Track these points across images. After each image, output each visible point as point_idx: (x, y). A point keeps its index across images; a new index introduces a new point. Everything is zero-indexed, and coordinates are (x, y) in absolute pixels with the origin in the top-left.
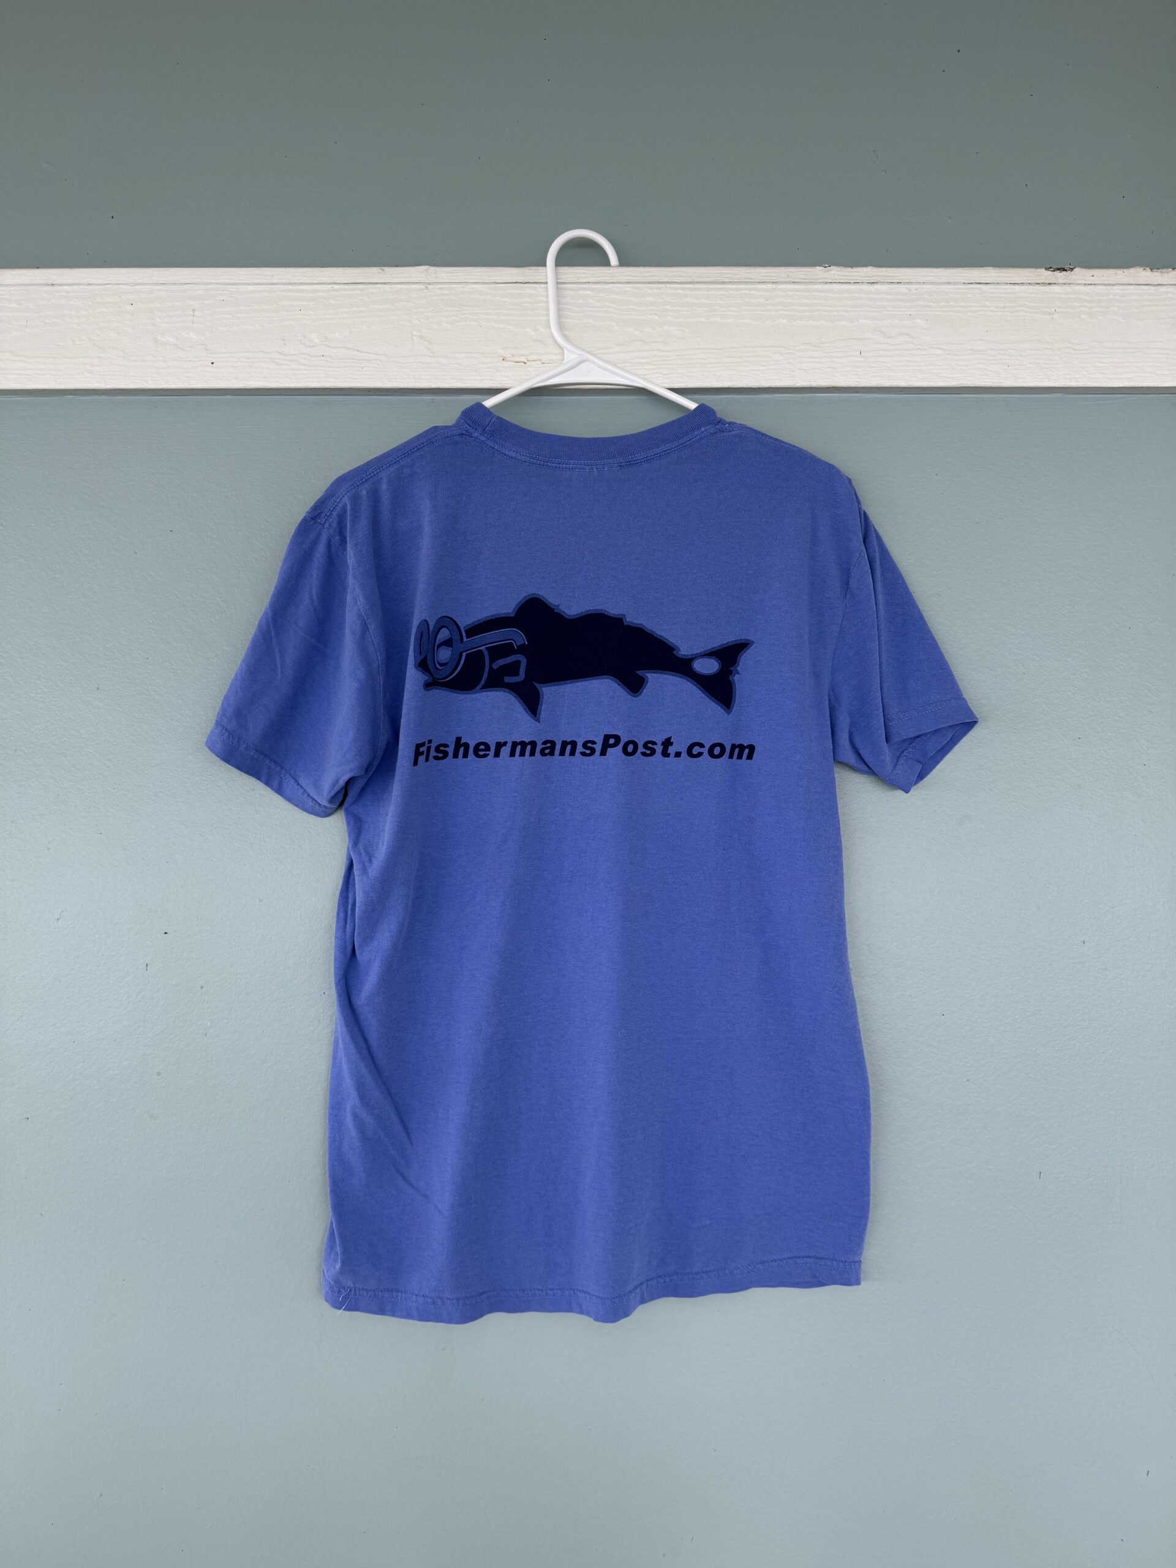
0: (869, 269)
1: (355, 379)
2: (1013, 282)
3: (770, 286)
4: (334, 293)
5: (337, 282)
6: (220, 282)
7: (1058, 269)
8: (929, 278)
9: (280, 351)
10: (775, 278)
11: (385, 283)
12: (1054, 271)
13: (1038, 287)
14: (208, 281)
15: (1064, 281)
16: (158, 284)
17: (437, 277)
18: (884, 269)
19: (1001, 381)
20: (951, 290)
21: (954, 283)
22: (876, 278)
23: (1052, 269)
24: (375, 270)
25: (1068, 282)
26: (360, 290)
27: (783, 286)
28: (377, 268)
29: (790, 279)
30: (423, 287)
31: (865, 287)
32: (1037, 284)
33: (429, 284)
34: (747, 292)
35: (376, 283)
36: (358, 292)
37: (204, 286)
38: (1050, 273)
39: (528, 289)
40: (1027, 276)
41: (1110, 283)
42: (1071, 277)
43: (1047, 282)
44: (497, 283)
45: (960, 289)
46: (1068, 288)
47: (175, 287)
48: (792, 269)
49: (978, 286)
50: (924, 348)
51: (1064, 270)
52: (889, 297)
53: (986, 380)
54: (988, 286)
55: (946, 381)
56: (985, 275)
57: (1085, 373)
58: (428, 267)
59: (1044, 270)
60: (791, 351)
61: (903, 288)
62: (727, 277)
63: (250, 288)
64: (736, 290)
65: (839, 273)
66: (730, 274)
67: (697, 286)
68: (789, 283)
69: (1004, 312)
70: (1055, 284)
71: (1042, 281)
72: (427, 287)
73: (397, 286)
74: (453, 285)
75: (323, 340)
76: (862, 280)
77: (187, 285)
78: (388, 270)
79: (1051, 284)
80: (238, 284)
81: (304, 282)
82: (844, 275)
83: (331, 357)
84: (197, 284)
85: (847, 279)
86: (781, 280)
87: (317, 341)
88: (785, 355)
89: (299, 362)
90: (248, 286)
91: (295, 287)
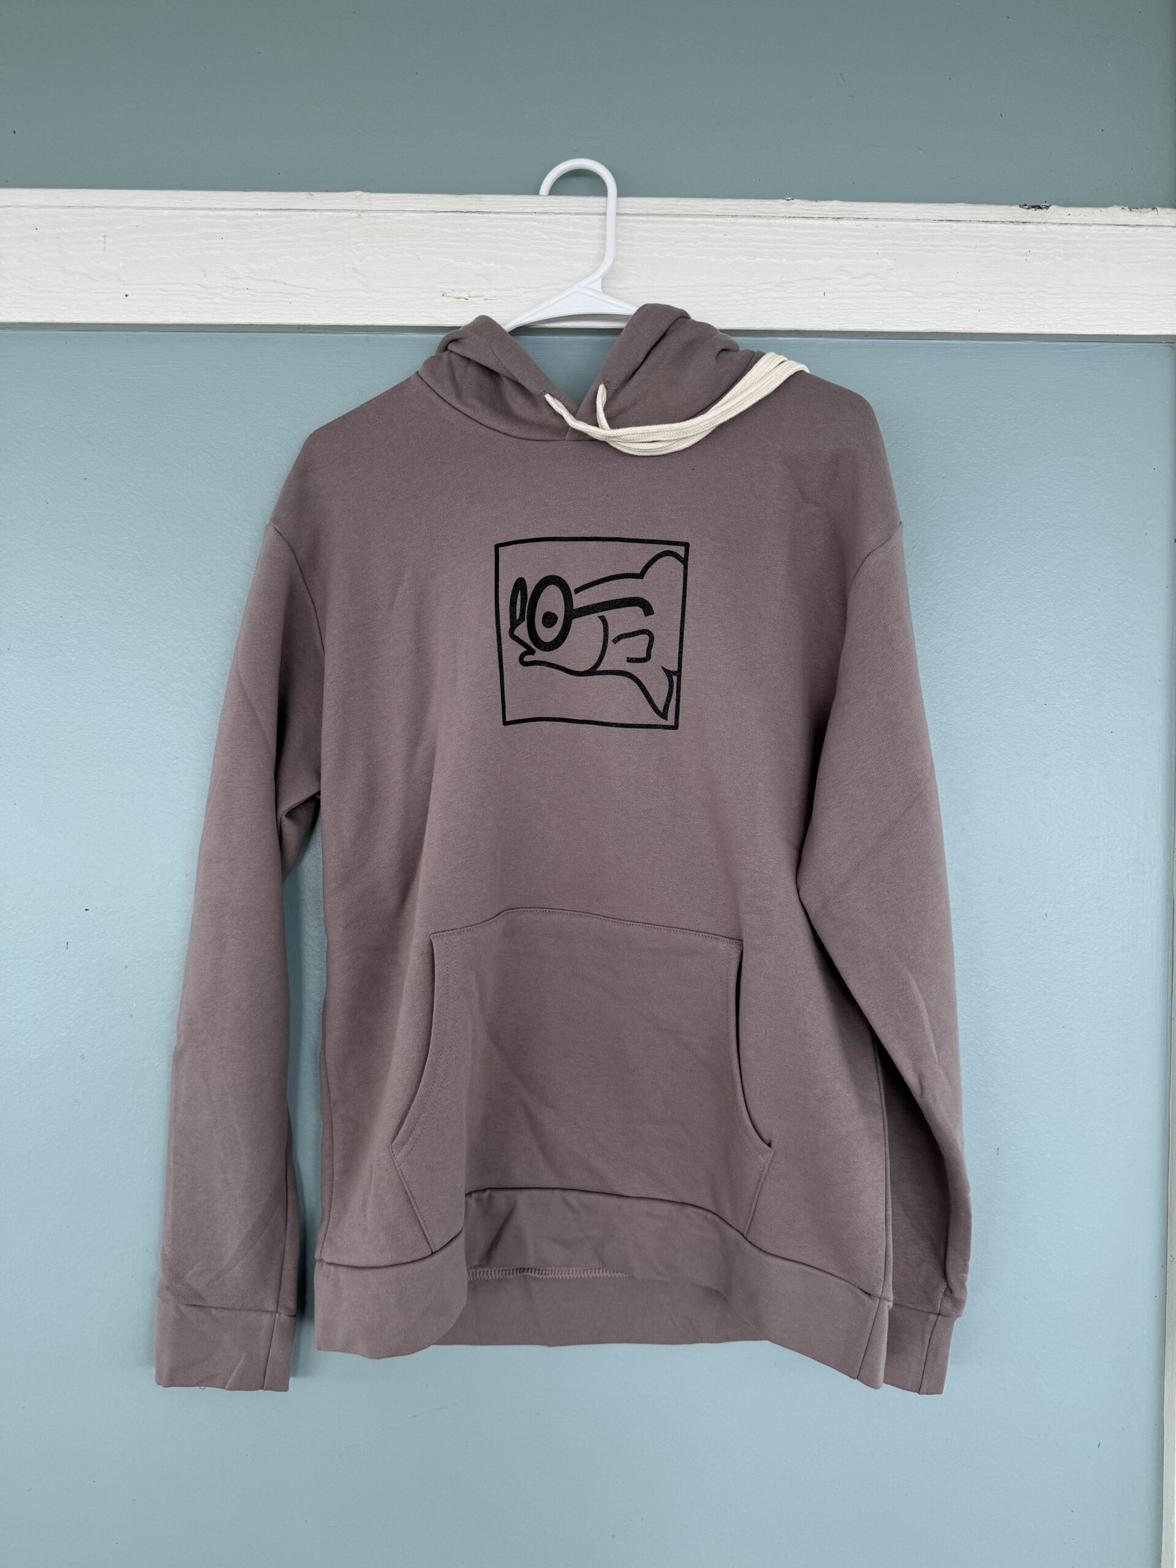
0: (835, 202)
1: (281, 315)
2: (986, 220)
3: (729, 219)
4: (258, 219)
5: (261, 207)
6: (133, 205)
7: (1034, 207)
8: (897, 214)
9: (200, 283)
10: (736, 212)
11: (314, 210)
12: (1029, 209)
13: (1012, 226)
14: (121, 204)
15: (1039, 221)
16: (64, 206)
17: (372, 204)
18: (850, 204)
19: (971, 326)
21: (924, 220)
22: (840, 213)
23: (1027, 207)
24: (302, 195)
25: (1043, 221)
26: (287, 217)
27: (743, 220)
28: (305, 193)
29: (751, 213)
30: (355, 214)
31: (831, 223)
32: (1011, 222)
33: (363, 211)
34: (703, 225)
35: (305, 210)
36: (285, 219)
37: (116, 210)
38: (1024, 210)
39: (469, 219)
40: (1001, 214)
41: (1087, 223)
42: (1046, 215)
43: (1022, 220)
44: (436, 212)
45: (931, 226)
46: (1043, 228)
47: (83, 210)
48: (753, 202)
49: (949, 223)
50: (892, 289)
51: (1040, 208)
52: (856, 234)
53: (954, 325)
54: (959, 224)
55: (915, 326)
56: (956, 212)
57: (1060, 320)
58: (361, 192)
59: (1018, 207)
60: (751, 291)
61: (869, 225)
62: (684, 210)
63: (166, 213)
64: (694, 223)
65: (802, 206)
66: (686, 205)
67: (651, 218)
68: (749, 216)
69: (975, 252)
70: (1030, 222)
71: (1016, 220)
72: (360, 215)
73: (327, 213)
74: (390, 214)
75: (247, 271)
76: (826, 215)
77: (97, 209)
78: (317, 195)
79: (1026, 222)
80: (154, 208)
81: (225, 207)
82: (808, 210)
83: (256, 290)
84: (108, 207)
85: (811, 214)
86: (740, 213)
87: (241, 273)
88: (744, 295)
89: (222, 296)
90: (164, 211)
91: (216, 213)
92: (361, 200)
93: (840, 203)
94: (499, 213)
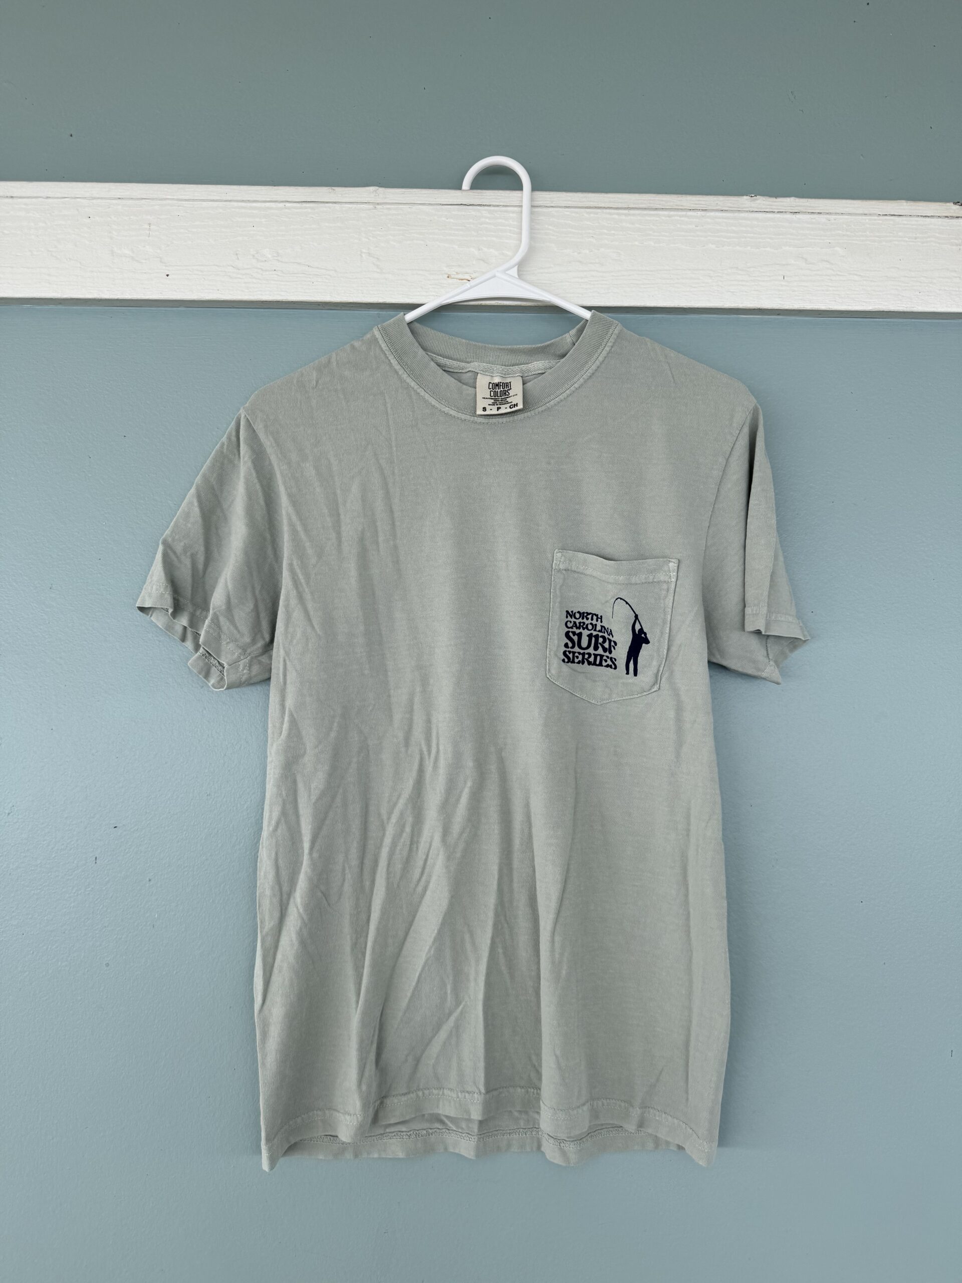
0: (792, 199)
1: (305, 293)
2: (924, 215)
3: (699, 213)
4: (287, 210)
5: (290, 200)
6: (175, 197)
8: (847, 209)
9: (233, 265)
10: (705, 206)
11: (335, 203)
13: (947, 220)
14: (165, 197)
16: (115, 199)
17: (385, 198)
18: (806, 200)
19: (912, 306)
21: (870, 215)
22: (796, 208)
23: (960, 204)
24: (325, 190)
26: (311, 208)
27: (712, 214)
29: (719, 207)
30: (371, 206)
31: (788, 216)
32: (946, 217)
33: (378, 204)
34: (678, 218)
35: (327, 202)
36: (309, 210)
37: (161, 201)
38: (957, 207)
39: (472, 211)
40: (936, 210)
43: (955, 215)
45: (875, 220)
47: (131, 201)
48: (721, 198)
49: (892, 218)
50: (841, 274)
52: (810, 226)
53: (899, 305)
54: (901, 218)
55: (863, 306)
56: (899, 207)
58: (377, 188)
59: (952, 204)
60: (719, 274)
61: (822, 219)
62: (659, 204)
63: (205, 203)
64: (669, 216)
65: (764, 202)
66: (662, 201)
67: (632, 212)
68: (717, 210)
69: (915, 242)
71: (951, 215)
72: (375, 207)
73: (347, 205)
74: (401, 206)
75: (275, 255)
76: (785, 209)
77: (144, 201)
78: (339, 190)
79: (959, 217)
80: (194, 200)
81: (258, 199)
82: (768, 205)
83: (282, 271)
84: (153, 199)
85: (772, 208)
86: (710, 208)
87: (270, 256)
88: (713, 278)
89: (252, 276)
90: (203, 203)
91: (249, 204)
92: (376, 195)
93: (797, 200)
94: (498, 206)
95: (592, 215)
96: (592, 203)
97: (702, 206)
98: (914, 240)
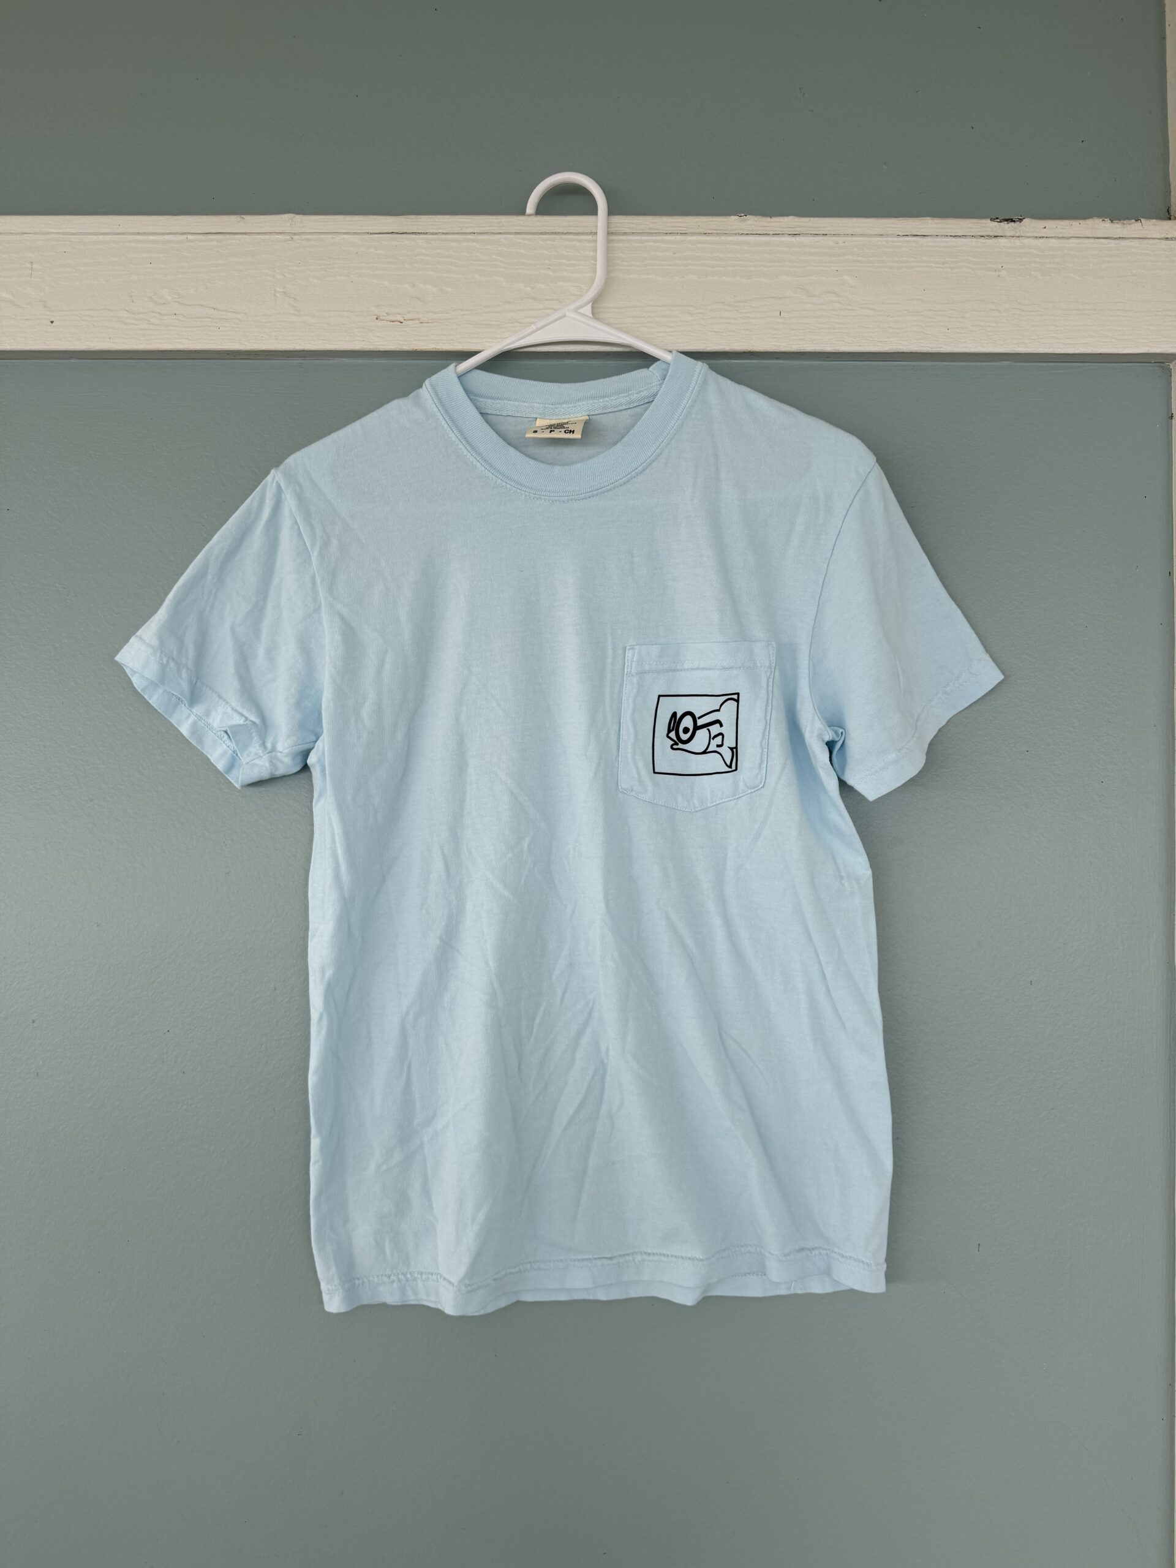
0: (791, 218)
1: (209, 340)
2: (954, 234)
3: (678, 237)
4: (189, 244)
5: (191, 231)
6: (60, 231)
7: (1006, 220)
8: (859, 229)
9: (128, 309)
10: (684, 229)
11: (245, 234)
12: (1000, 222)
13: (982, 240)
14: (48, 230)
15: (1012, 234)
17: (303, 227)
18: (806, 219)
19: (939, 346)
20: (884, 243)
21: (887, 235)
22: (796, 229)
23: (998, 220)
24: (233, 219)
25: (1017, 235)
26: (218, 241)
27: (694, 238)
28: (236, 216)
29: (703, 230)
30: (288, 237)
31: (787, 239)
32: (981, 236)
33: (295, 234)
34: (652, 244)
35: (236, 234)
36: (215, 243)
37: (43, 236)
38: (996, 224)
39: (406, 240)
40: (970, 228)
41: (1065, 235)
42: (1020, 229)
43: (992, 234)
44: (371, 234)
45: (893, 242)
46: (1017, 242)
47: (11, 236)
48: (703, 219)
49: (915, 238)
50: (851, 308)
51: (1012, 221)
52: (813, 250)
53: (922, 345)
54: (926, 239)
55: (877, 346)
56: (922, 226)
57: (1036, 338)
58: (293, 215)
59: (989, 221)
60: (702, 311)
61: (829, 241)
62: (629, 228)
63: (94, 237)
64: (641, 242)
65: (756, 223)
66: (633, 223)
68: (700, 234)
69: (941, 268)
70: (1002, 236)
71: (987, 234)
72: (292, 238)
73: (259, 237)
74: (323, 236)
75: (175, 296)
76: (782, 231)
77: (25, 236)
78: (249, 218)
79: (998, 236)
80: (82, 234)
81: (154, 231)
82: (762, 226)
83: (183, 315)
84: (35, 233)
85: (764, 230)
86: (690, 231)
87: (169, 298)
88: (694, 316)
89: (149, 321)
90: (92, 236)
91: (145, 237)
92: (293, 223)
93: (797, 219)
94: (436, 234)
95: (549, 242)
96: (548, 228)
97: (680, 228)
98: (942, 266)
